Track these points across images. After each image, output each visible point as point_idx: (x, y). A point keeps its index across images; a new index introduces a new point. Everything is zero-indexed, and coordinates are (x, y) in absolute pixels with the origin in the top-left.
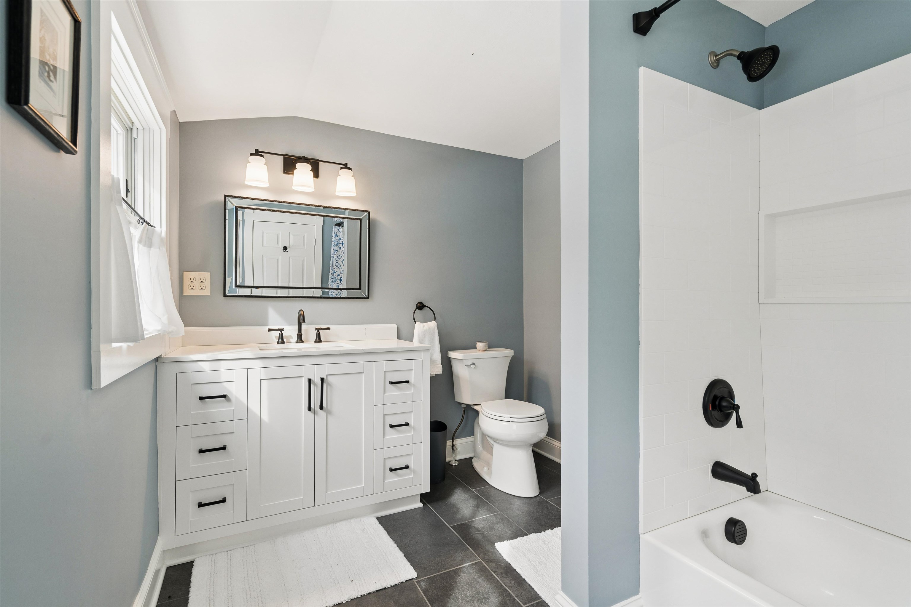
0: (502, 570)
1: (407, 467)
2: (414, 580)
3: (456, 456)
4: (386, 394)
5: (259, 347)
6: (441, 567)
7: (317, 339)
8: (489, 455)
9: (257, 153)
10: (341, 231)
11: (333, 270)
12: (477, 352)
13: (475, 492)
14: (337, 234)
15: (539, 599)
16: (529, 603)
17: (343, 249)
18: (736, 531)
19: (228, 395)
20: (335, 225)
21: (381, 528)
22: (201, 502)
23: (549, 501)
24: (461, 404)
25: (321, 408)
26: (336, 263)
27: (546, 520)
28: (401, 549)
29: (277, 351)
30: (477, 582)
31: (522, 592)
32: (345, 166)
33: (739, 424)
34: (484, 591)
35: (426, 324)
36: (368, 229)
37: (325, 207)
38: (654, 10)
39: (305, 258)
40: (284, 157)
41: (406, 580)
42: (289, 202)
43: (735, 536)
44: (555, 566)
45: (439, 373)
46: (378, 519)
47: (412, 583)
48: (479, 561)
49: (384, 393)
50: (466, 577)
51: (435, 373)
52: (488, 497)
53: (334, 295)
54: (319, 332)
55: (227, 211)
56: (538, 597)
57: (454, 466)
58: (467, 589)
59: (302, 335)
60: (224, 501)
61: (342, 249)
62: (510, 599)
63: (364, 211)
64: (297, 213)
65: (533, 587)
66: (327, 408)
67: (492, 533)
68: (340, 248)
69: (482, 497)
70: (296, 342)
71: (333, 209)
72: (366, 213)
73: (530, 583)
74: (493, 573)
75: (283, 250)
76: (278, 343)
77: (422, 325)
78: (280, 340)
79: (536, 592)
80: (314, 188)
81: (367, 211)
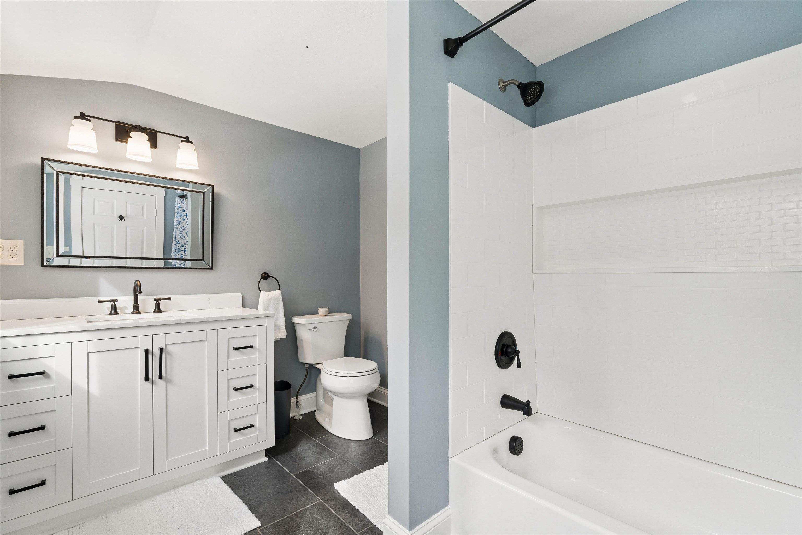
0: (339, 506)
1: (252, 426)
2: (258, 529)
3: (300, 411)
4: (230, 360)
5: (86, 319)
6: (284, 513)
7: (156, 309)
8: (329, 407)
9: (83, 116)
10: (184, 203)
11: (176, 241)
12: (318, 317)
13: (317, 441)
14: (180, 206)
15: (370, 525)
16: (362, 530)
17: (188, 221)
18: (517, 445)
19: (47, 371)
20: (179, 197)
21: (226, 486)
22: (14, 489)
23: (381, 441)
24: (304, 364)
25: (160, 377)
26: (179, 234)
27: (378, 457)
28: (245, 503)
29: (109, 323)
30: (318, 520)
31: (357, 522)
32: (186, 139)
33: (519, 366)
34: (323, 527)
35: (271, 293)
36: (211, 203)
37: (166, 179)
38: (459, 38)
39: (145, 229)
40: (116, 124)
41: (249, 530)
42: (123, 171)
43: (516, 449)
44: (384, 495)
45: (283, 337)
46: (222, 478)
47: (256, 532)
48: (319, 501)
49: (228, 358)
50: (307, 518)
51: (279, 338)
52: (328, 445)
53: (178, 266)
54: (158, 302)
55: (44, 174)
56: (370, 523)
57: (299, 420)
58: (308, 528)
59: (139, 306)
60: (43, 483)
61: (186, 220)
62: (346, 529)
63: (207, 185)
64: (131, 182)
65: (366, 515)
66: (167, 377)
67: (331, 475)
68: (184, 220)
69: (323, 445)
70: (131, 313)
71: (176, 181)
72: (209, 187)
73: (363, 513)
74: (331, 510)
75: (119, 219)
76: (110, 314)
77: (266, 293)
78: (113, 311)
79: (368, 519)
80: (152, 158)
81: (210, 185)
